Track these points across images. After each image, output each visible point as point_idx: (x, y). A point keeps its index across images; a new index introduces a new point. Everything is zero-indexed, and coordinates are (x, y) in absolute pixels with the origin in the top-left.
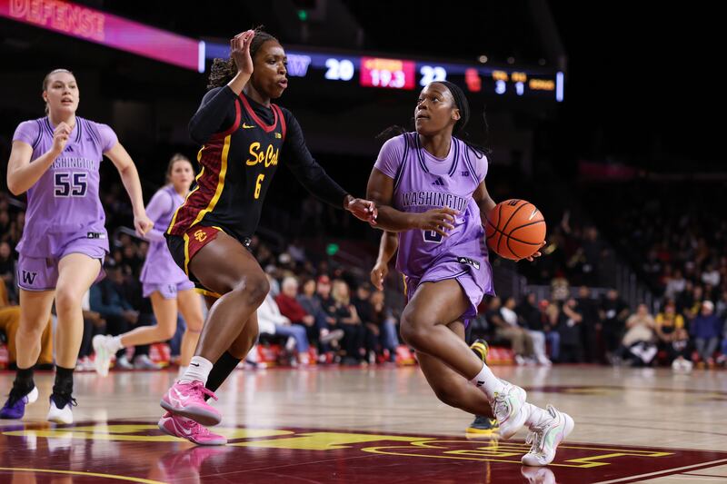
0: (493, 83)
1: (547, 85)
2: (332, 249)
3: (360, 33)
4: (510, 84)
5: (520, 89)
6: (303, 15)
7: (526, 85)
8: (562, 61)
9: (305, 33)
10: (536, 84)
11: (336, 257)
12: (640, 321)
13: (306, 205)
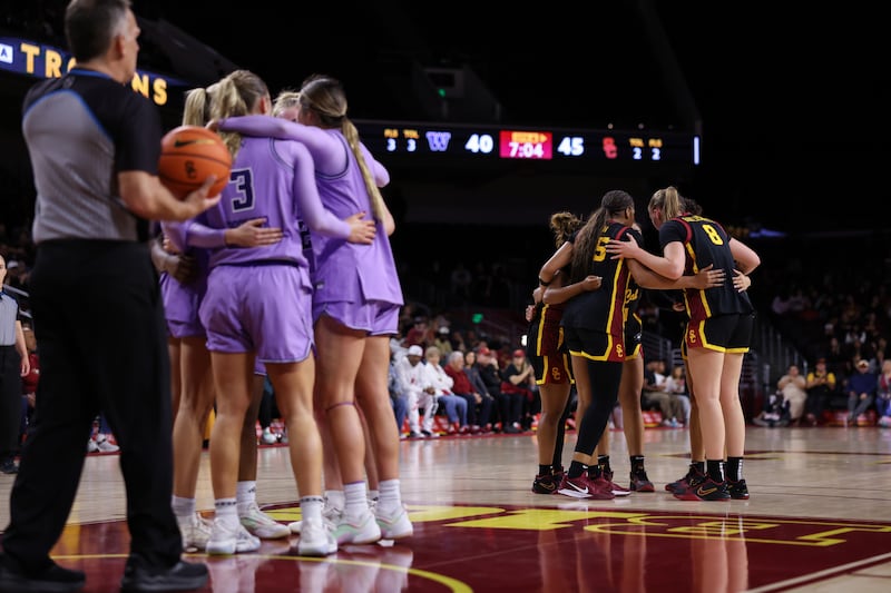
0: (631, 149)
2: (478, 318)
3: (498, 107)
4: (647, 151)
5: (656, 154)
6: (442, 92)
7: (662, 150)
8: (698, 125)
9: (445, 109)
11: (482, 325)
12: (790, 381)
13: (455, 276)
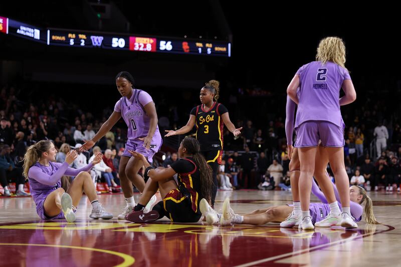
1: (224, 49)
3: (128, 24)
5: (209, 51)
6: (99, 15)
7: (213, 49)
8: (231, 37)
9: (100, 24)
10: (217, 49)
